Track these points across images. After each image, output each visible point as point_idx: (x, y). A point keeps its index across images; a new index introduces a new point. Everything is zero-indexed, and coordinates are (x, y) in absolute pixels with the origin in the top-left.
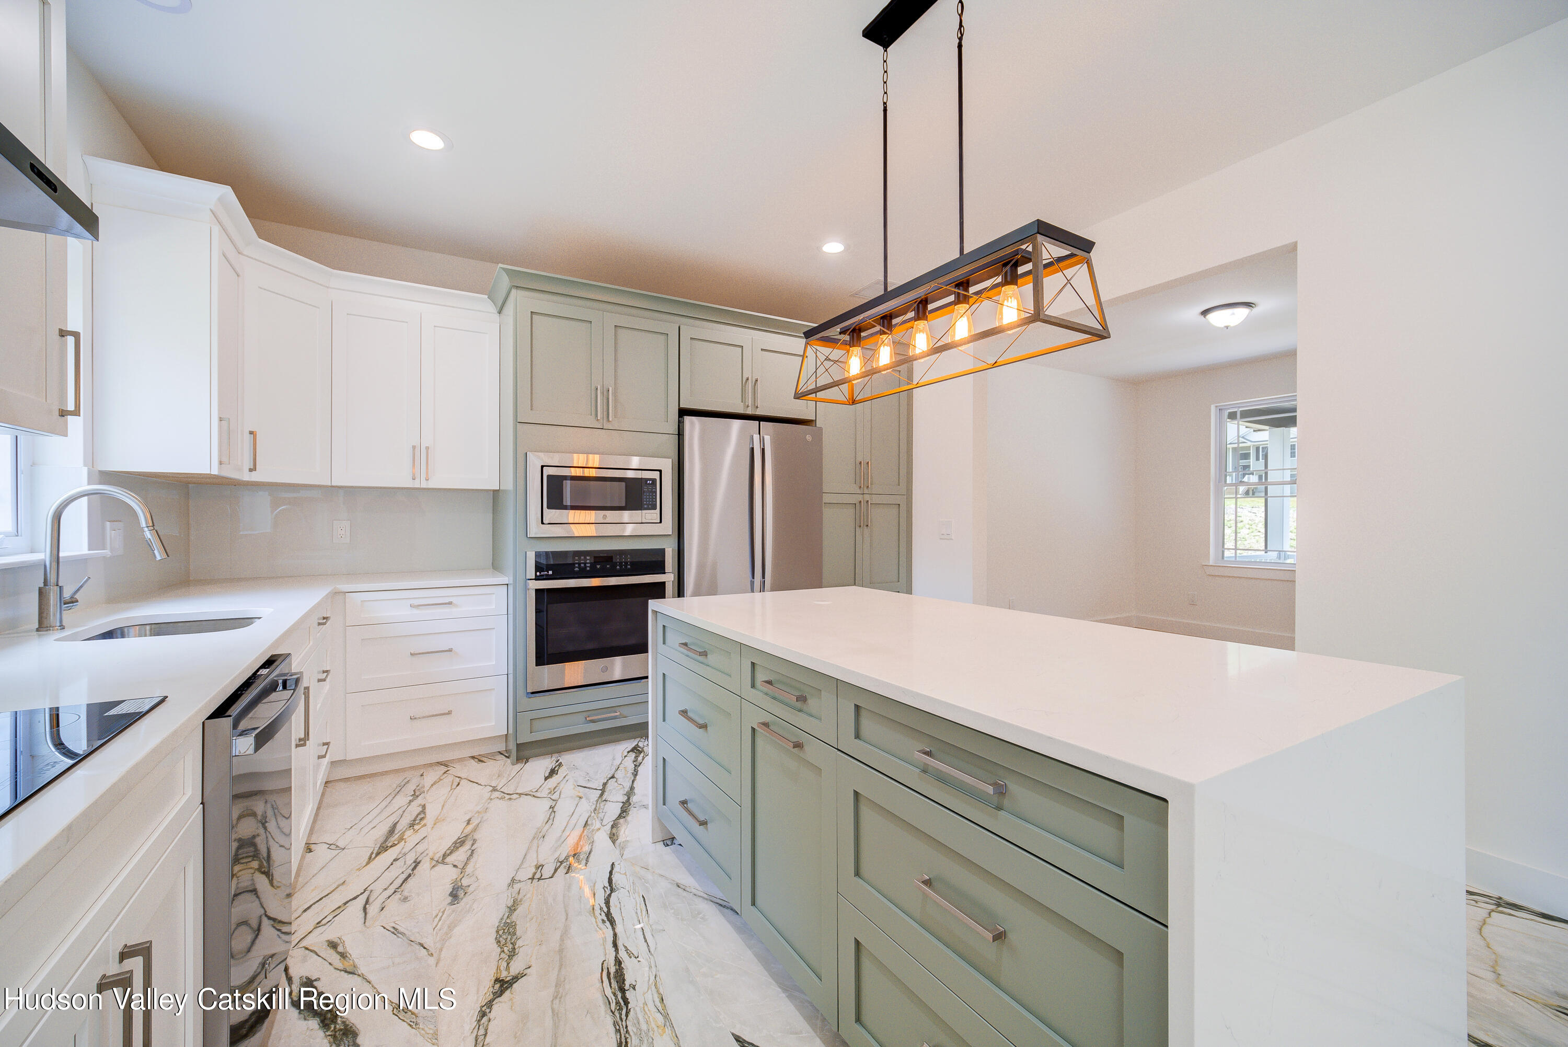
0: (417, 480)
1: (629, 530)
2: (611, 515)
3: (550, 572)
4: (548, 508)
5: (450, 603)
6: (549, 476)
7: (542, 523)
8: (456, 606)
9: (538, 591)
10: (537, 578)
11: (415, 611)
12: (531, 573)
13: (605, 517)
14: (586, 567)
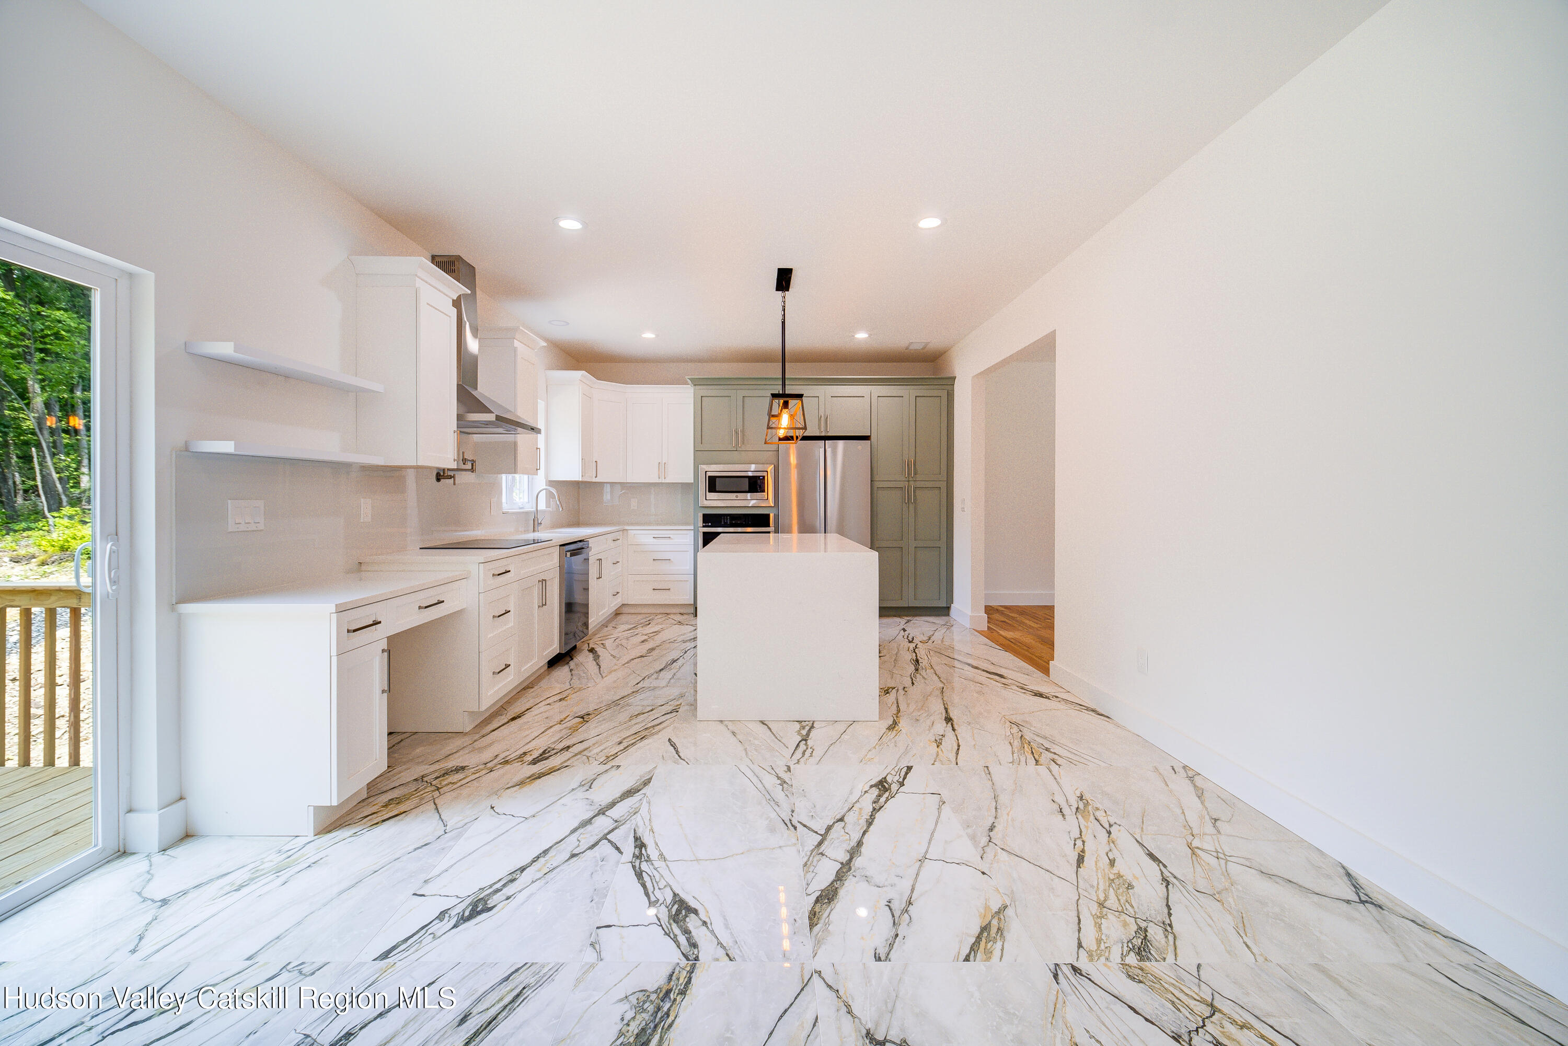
0: (660, 479)
1: (752, 503)
2: (741, 496)
3: (710, 524)
4: (709, 492)
5: (670, 537)
6: (709, 477)
7: (706, 500)
8: (672, 539)
9: (704, 533)
10: (704, 527)
11: (655, 540)
12: (701, 523)
13: (737, 496)
14: (727, 522)
